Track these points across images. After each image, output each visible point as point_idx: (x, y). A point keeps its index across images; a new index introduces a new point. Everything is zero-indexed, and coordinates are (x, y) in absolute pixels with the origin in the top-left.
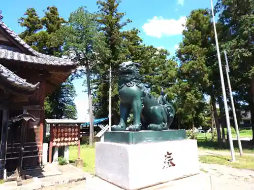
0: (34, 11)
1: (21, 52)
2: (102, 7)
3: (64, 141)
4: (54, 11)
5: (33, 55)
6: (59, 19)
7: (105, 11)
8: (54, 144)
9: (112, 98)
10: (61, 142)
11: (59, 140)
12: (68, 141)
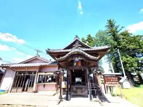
0: (83, 38)
1: (86, 48)
2: (107, 27)
3: (111, 84)
4: (89, 36)
5: (90, 48)
6: (92, 38)
7: (109, 28)
8: (107, 85)
9: (123, 63)
10: (110, 84)
11: (109, 83)
12: (113, 84)
